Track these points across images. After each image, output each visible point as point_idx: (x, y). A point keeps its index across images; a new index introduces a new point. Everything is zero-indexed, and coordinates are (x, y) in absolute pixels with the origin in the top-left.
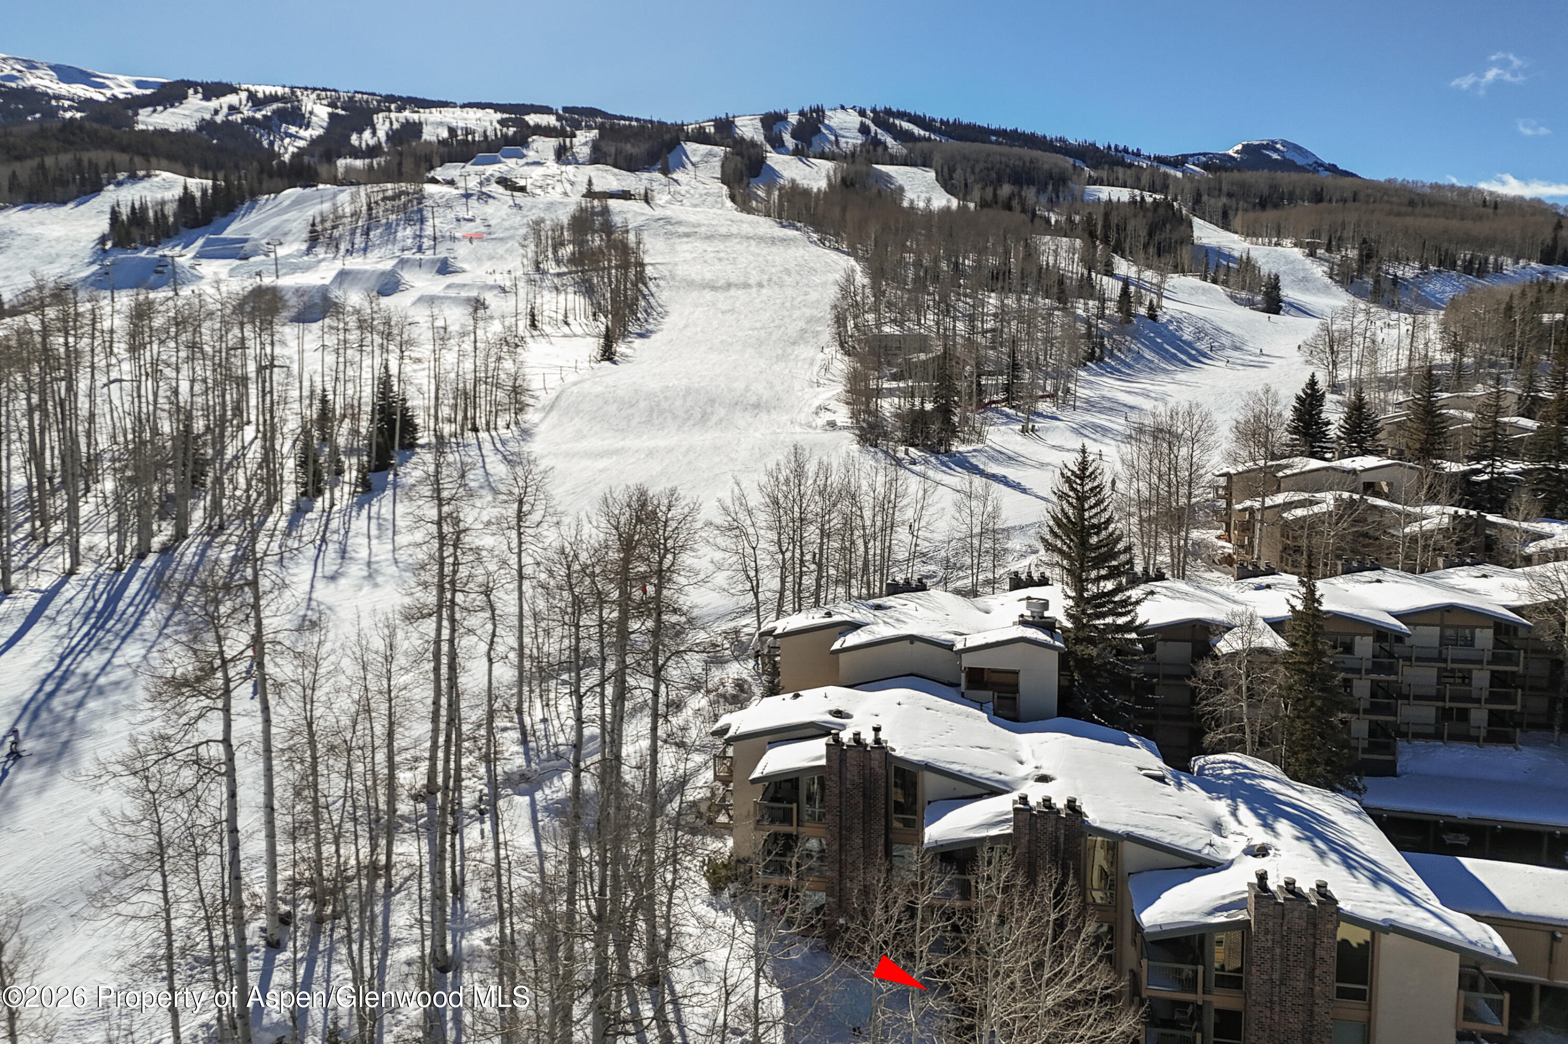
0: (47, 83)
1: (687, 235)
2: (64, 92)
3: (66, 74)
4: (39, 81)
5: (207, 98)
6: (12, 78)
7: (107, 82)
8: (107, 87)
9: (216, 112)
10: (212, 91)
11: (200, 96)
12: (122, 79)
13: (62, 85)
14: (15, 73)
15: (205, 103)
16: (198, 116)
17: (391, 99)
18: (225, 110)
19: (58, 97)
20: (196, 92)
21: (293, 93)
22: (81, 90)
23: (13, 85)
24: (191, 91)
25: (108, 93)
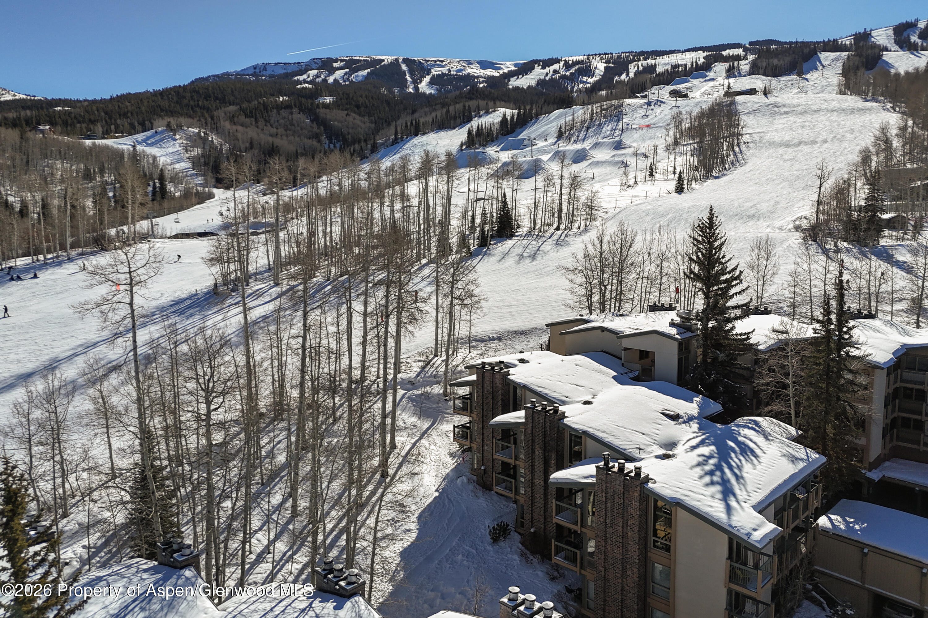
0: (475, 71)
1: (786, 113)
2: (482, 74)
3: (484, 65)
4: (472, 70)
5: (543, 68)
6: (460, 70)
7: (502, 66)
8: (501, 69)
9: (547, 74)
10: (546, 63)
11: (540, 67)
12: (508, 63)
13: (482, 71)
14: (462, 68)
15: (542, 71)
16: (538, 78)
17: (642, 53)
18: (551, 73)
19: (478, 77)
20: (539, 66)
21: (588, 58)
22: (489, 72)
23: (461, 74)
24: (536, 65)
25: (501, 72)
